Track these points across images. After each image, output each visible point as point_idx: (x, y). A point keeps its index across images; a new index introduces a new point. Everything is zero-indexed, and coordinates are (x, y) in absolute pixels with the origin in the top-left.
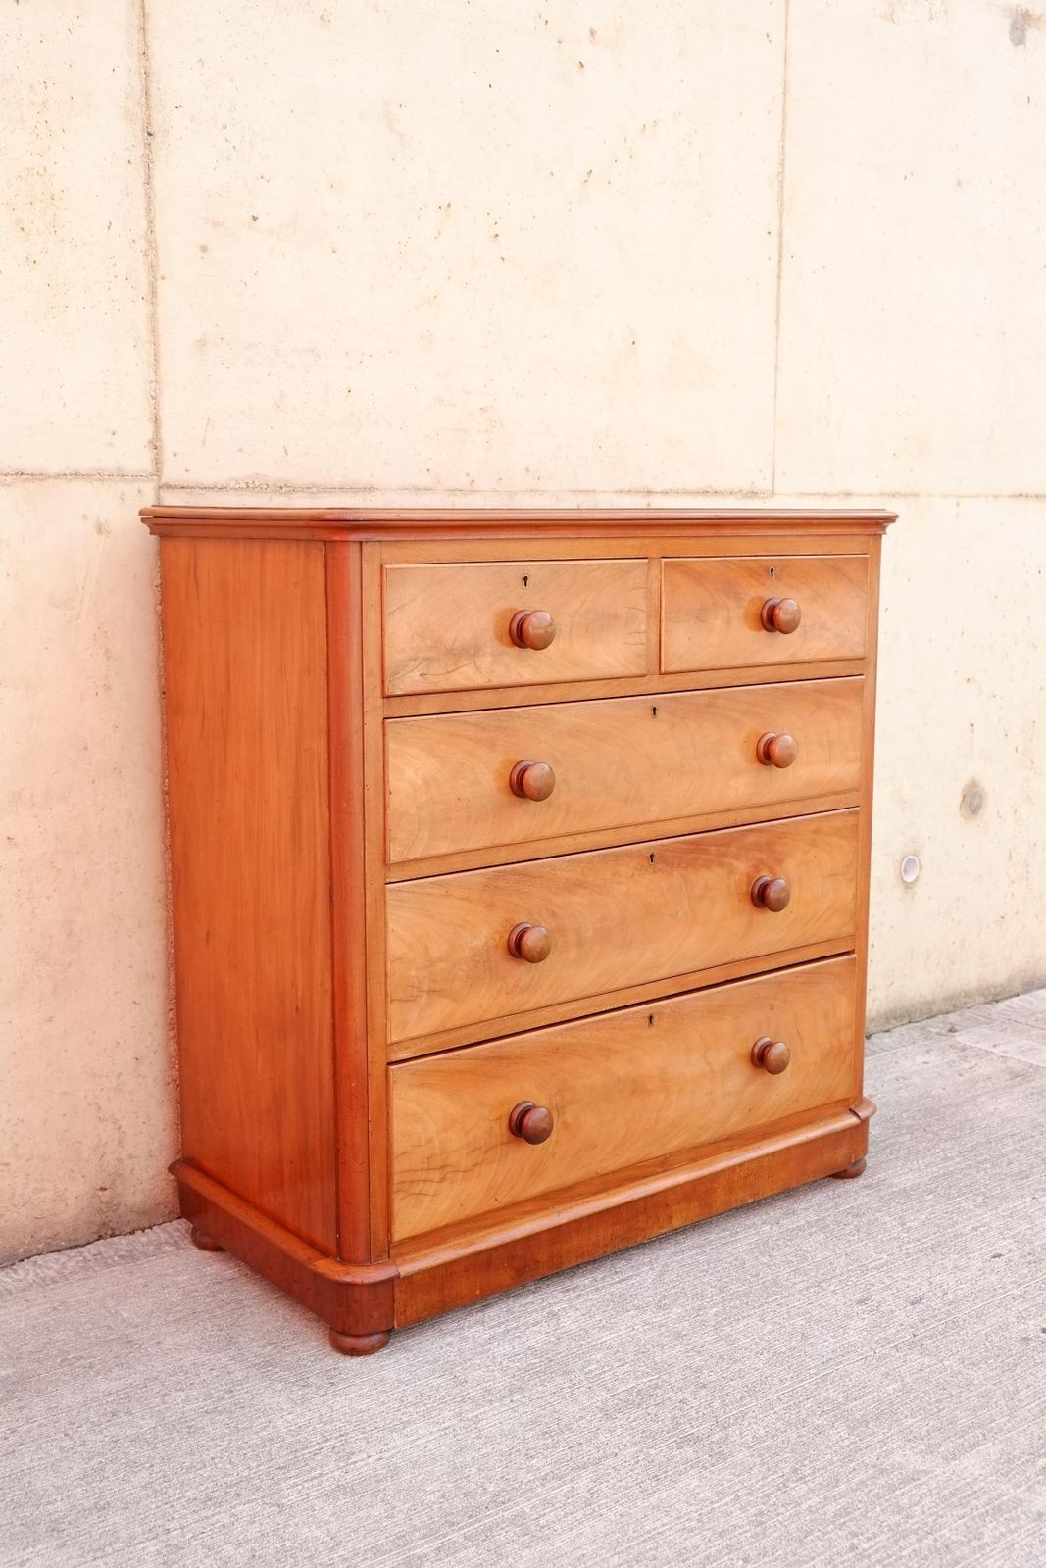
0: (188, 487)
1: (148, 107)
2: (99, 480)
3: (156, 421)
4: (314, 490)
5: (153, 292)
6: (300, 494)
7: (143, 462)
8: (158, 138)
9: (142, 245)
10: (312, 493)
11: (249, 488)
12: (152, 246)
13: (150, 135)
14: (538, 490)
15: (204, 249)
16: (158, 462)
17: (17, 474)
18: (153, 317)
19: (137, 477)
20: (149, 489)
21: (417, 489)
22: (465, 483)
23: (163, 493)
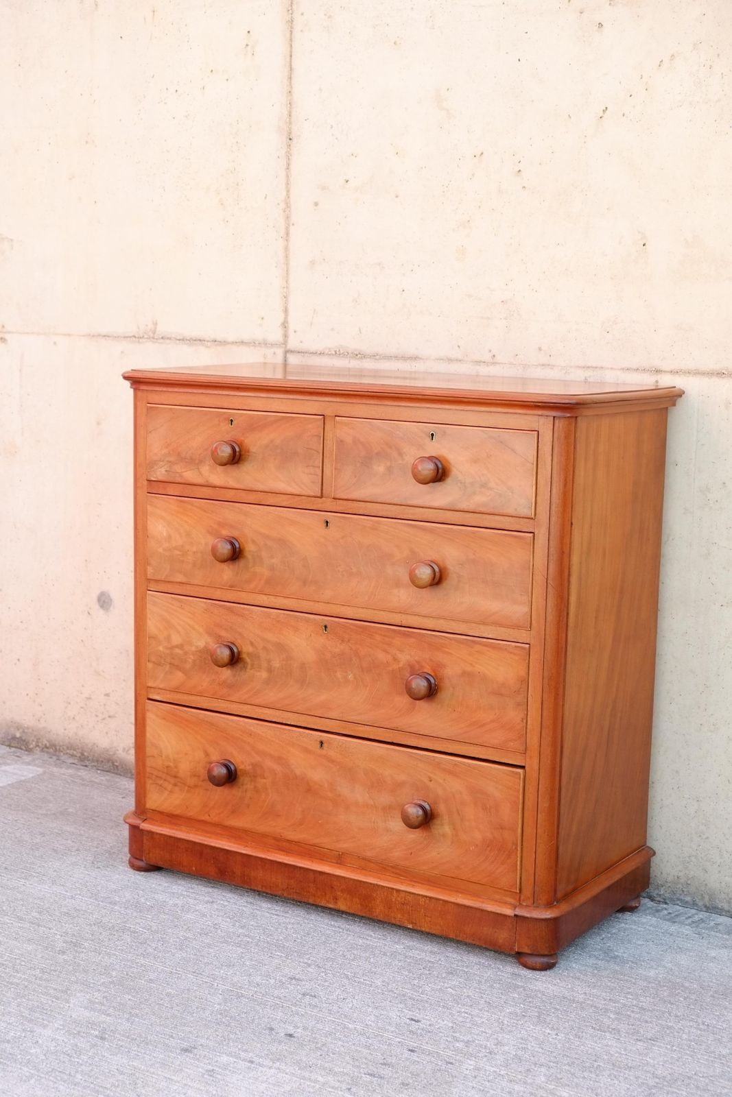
0: (302, 352)
1: (290, 123)
2: (253, 346)
3: (286, 311)
4: (378, 357)
5: (288, 234)
6: (368, 360)
7: (277, 336)
8: (295, 141)
9: (283, 205)
10: (376, 359)
11: (337, 354)
12: (288, 205)
13: (290, 139)
14: (549, 365)
15: (316, 204)
16: (286, 336)
17: (213, 341)
18: (286, 249)
19: (272, 345)
20: (280, 352)
21: (450, 360)
22: (487, 357)
23: (288, 355)
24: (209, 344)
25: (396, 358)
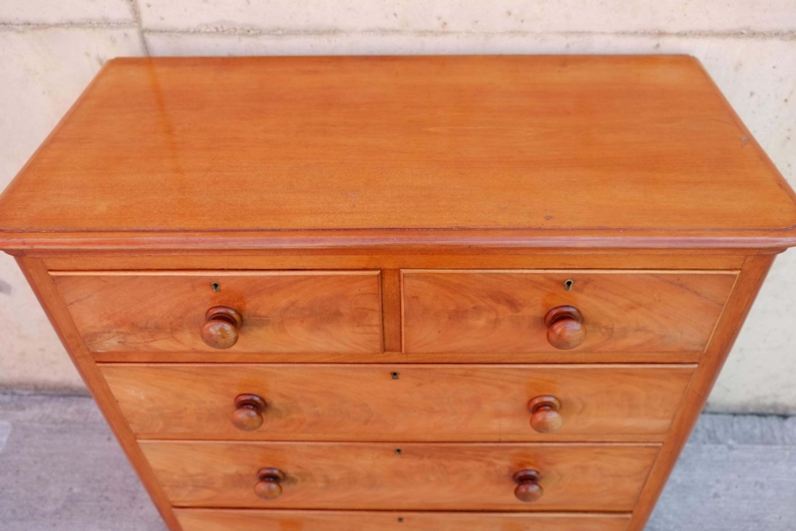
0: (166, 31)
2: (90, 27)
4: (280, 32)
7: (122, 12)
10: (278, 35)
11: (219, 31)
14: (519, 32)
16: (135, 11)
17: (25, 24)
19: (119, 25)
20: (133, 33)
21: (384, 32)
22: (436, 25)
23: (146, 35)
24: (20, 28)
25: (307, 32)
